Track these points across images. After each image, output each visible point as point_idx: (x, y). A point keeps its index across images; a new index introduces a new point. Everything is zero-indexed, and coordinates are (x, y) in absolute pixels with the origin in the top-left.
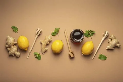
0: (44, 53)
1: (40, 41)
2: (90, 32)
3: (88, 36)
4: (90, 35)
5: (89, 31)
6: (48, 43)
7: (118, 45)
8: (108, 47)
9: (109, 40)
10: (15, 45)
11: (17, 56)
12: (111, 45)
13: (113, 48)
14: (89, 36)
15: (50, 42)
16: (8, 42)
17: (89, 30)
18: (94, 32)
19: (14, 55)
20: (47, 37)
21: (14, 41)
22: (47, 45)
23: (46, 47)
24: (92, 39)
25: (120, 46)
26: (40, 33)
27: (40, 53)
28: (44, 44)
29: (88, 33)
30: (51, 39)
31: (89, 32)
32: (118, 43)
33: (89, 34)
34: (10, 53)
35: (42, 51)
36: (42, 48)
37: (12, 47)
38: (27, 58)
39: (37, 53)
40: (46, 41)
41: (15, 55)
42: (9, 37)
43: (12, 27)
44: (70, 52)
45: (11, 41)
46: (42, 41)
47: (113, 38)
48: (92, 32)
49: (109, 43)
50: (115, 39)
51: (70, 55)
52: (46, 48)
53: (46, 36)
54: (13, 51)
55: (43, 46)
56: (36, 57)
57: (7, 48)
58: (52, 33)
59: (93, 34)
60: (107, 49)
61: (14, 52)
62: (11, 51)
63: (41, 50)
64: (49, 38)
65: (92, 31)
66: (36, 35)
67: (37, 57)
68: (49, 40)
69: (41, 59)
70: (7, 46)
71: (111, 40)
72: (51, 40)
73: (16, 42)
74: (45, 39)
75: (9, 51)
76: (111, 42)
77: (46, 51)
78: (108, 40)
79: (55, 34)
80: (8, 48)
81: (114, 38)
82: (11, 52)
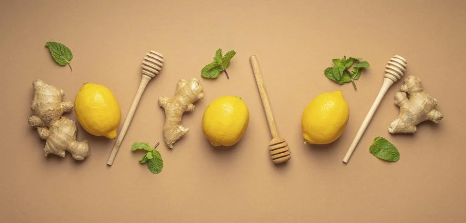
0: (173, 144)
1: (157, 101)
2: (348, 65)
3: (341, 78)
4: (351, 76)
5: (348, 61)
6: (191, 106)
7: (434, 114)
8: (397, 124)
9: (400, 96)
10: (67, 113)
11: (78, 157)
12: (405, 117)
13: (415, 129)
14: (347, 78)
15: (196, 102)
16: (37, 104)
17: (345, 57)
18: (366, 62)
19: (63, 154)
20: (184, 84)
21: (62, 98)
22: (186, 113)
23: (180, 123)
24: (356, 89)
25: (441, 118)
26: (156, 67)
27: (158, 144)
28: (174, 109)
29: (344, 68)
30: (202, 92)
31: (344, 62)
32: (434, 107)
33: (346, 71)
34: (47, 147)
35: (164, 138)
36: (168, 126)
37: (57, 123)
38: (109, 166)
39: (147, 145)
40: (181, 99)
41: (69, 153)
42: (39, 83)
43: (47, 47)
44: (273, 141)
45: (51, 100)
46: (165, 101)
47: (413, 88)
48: (359, 66)
49: (398, 107)
50: (421, 91)
51: (275, 152)
52: (180, 127)
53: (180, 81)
54: (62, 136)
55: (169, 119)
56: (141, 163)
57: (34, 129)
58: (203, 70)
59: (362, 70)
60: (391, 130)
61: (64, 142)
62: (55, 140)
63: (164, 133)
64: (194, 86)
65: (356, 61)
66: (141, 77)
67: (147, 163)
68: (193, 97)
69: (164, 169)
70: (36, 120)
71: (408, 95)
72: (201, 95)
73: (68, 104)
74: (178, 92)
75: (43, 141)
76: (406, 105)
77: (181, 139)
78: (395, 98)
79: (215, 73)
80: (39, 129)
81: (416, 89)
82: (54, 143)
